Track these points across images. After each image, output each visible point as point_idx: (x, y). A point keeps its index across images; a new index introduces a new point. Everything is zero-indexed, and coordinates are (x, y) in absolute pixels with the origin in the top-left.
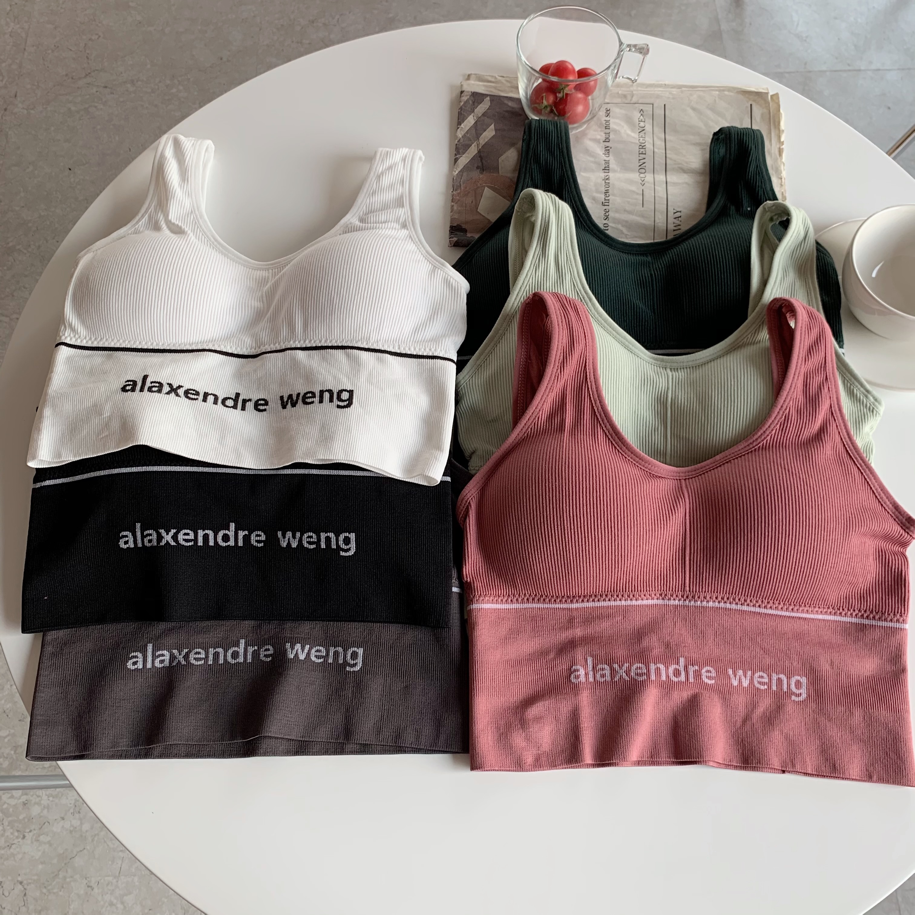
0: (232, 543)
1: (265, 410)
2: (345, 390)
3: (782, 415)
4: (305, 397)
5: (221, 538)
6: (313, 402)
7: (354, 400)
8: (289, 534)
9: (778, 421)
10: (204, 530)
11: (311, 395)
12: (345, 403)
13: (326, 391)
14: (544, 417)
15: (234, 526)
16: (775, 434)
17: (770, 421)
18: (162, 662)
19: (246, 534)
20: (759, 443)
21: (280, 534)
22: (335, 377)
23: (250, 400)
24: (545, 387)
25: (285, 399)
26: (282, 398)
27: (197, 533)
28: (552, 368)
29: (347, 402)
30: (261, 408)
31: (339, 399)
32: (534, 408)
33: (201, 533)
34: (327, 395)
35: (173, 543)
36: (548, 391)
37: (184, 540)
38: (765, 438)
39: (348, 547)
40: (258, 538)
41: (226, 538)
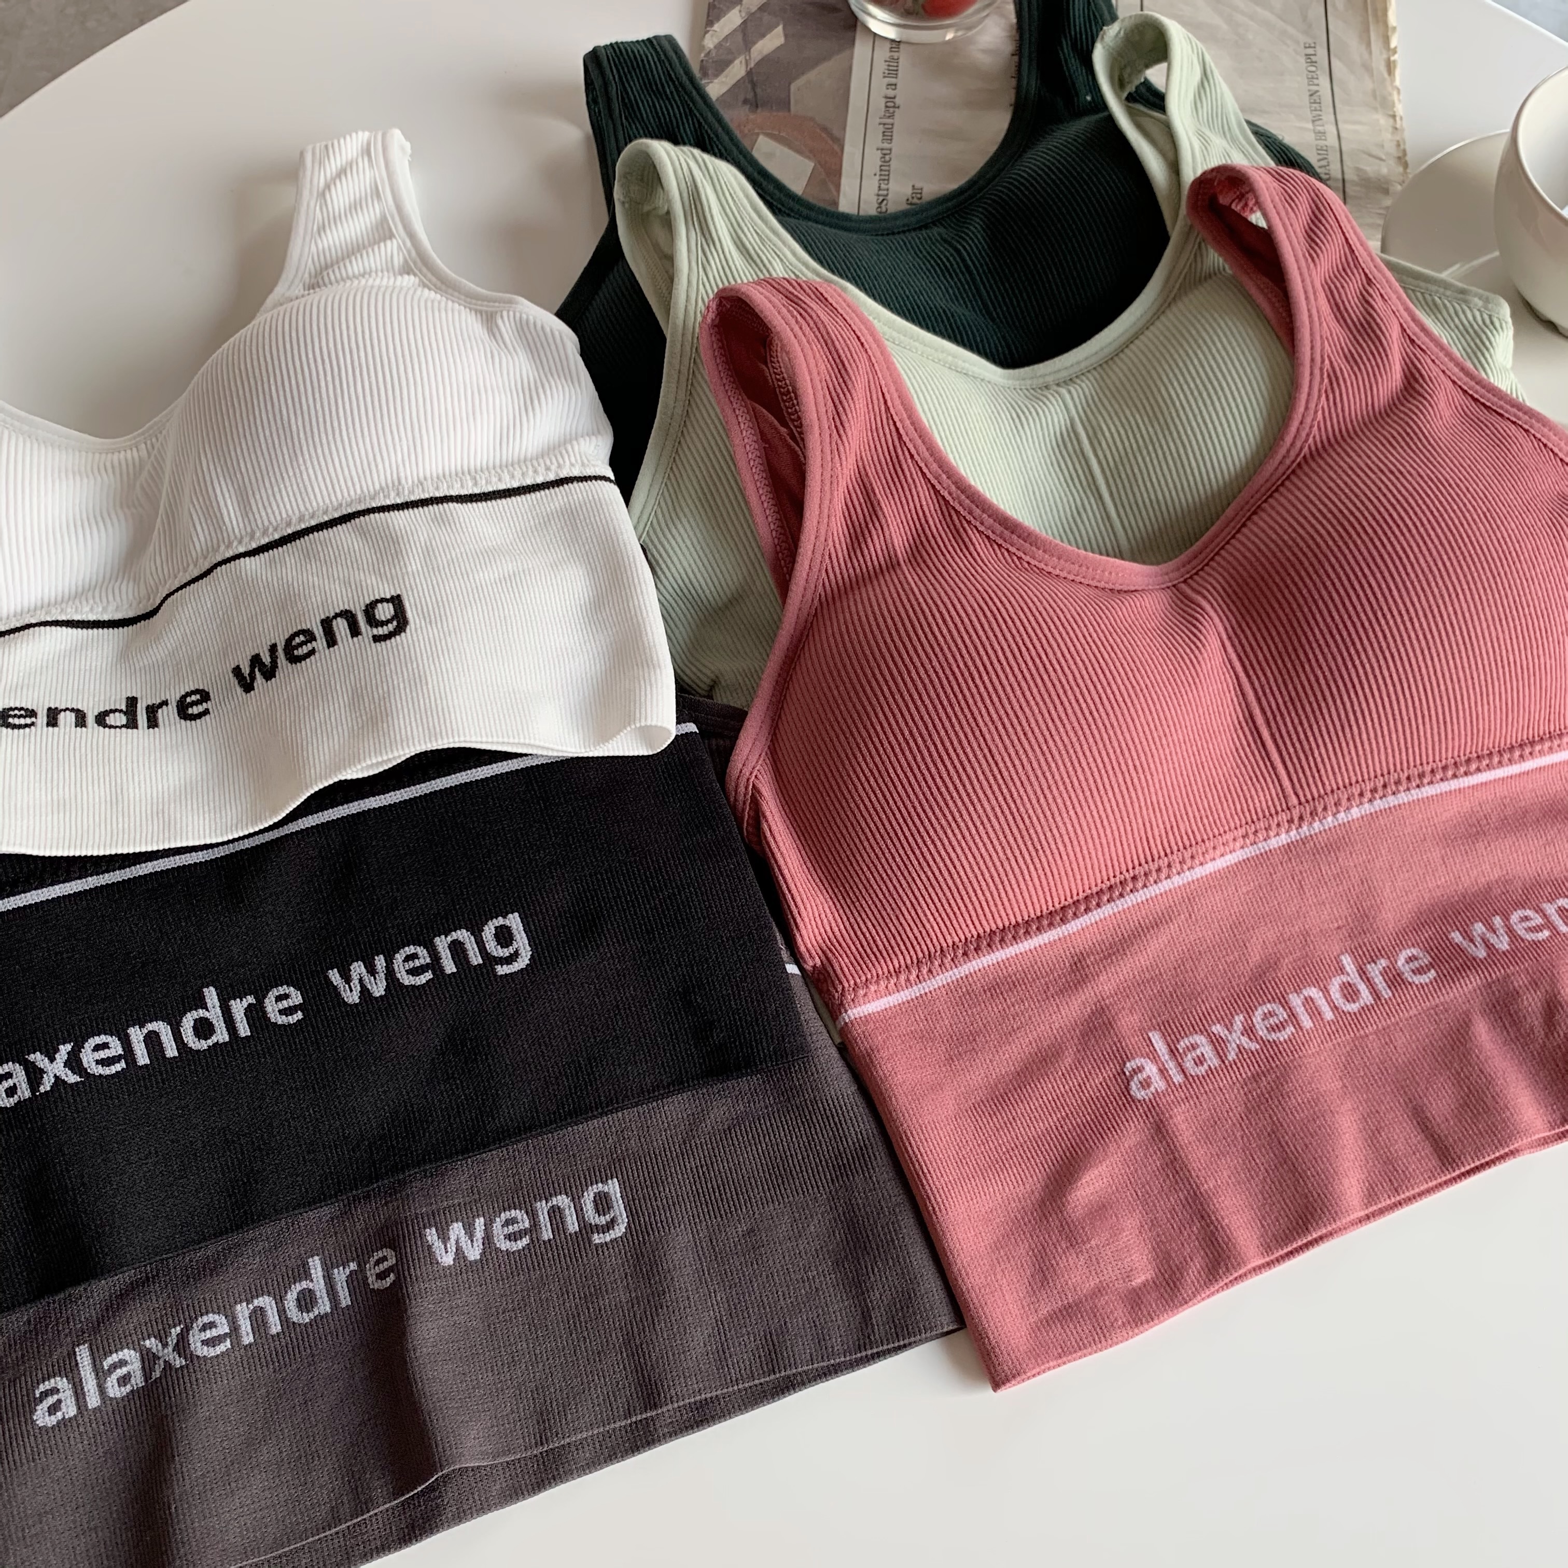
0: (221, 1035)
1: (206, 712)
2: (382, 600)
3: (1322, 375)
4: (289, 647)
5: (190, 1032)
6: (312, 652)
7: (409, 615)
8: (358, 969)
9: (1320, 391)
10: (142, 1026)
11: (302, 638)
12: (391, 627)
13: (337, 616)
14: (842, 552)
15: (214, 993)
16: (1324, 418)
17: (1304, 397)
18: (124, 1380)
19: (250, 1005)
20: (1301, 449)
21: (334, 976)
22: (347, 583)
23: (165, 703)
24: (819, 483)
25: (246, 670)
26: (237, 671)
27: (127, 1036)
28: (817, 435)
29: (395, 623)
30: (195, 710)
31: (372, 621)
32: (813, 537)
33: (136, 1035)
34: (341, 626)
35: (72, 1078)
36: (827, 488)
37: (98, 1062)
38: (1308, 435)
39: (511, 950)
40: (285, 1004)
41: (204, 1028)
